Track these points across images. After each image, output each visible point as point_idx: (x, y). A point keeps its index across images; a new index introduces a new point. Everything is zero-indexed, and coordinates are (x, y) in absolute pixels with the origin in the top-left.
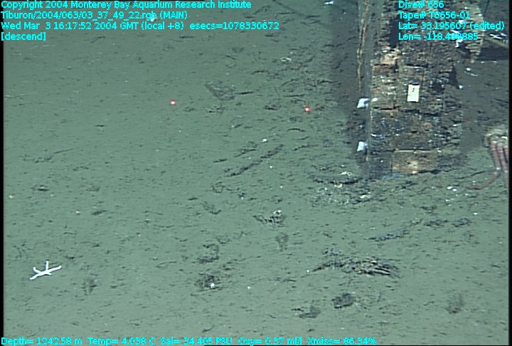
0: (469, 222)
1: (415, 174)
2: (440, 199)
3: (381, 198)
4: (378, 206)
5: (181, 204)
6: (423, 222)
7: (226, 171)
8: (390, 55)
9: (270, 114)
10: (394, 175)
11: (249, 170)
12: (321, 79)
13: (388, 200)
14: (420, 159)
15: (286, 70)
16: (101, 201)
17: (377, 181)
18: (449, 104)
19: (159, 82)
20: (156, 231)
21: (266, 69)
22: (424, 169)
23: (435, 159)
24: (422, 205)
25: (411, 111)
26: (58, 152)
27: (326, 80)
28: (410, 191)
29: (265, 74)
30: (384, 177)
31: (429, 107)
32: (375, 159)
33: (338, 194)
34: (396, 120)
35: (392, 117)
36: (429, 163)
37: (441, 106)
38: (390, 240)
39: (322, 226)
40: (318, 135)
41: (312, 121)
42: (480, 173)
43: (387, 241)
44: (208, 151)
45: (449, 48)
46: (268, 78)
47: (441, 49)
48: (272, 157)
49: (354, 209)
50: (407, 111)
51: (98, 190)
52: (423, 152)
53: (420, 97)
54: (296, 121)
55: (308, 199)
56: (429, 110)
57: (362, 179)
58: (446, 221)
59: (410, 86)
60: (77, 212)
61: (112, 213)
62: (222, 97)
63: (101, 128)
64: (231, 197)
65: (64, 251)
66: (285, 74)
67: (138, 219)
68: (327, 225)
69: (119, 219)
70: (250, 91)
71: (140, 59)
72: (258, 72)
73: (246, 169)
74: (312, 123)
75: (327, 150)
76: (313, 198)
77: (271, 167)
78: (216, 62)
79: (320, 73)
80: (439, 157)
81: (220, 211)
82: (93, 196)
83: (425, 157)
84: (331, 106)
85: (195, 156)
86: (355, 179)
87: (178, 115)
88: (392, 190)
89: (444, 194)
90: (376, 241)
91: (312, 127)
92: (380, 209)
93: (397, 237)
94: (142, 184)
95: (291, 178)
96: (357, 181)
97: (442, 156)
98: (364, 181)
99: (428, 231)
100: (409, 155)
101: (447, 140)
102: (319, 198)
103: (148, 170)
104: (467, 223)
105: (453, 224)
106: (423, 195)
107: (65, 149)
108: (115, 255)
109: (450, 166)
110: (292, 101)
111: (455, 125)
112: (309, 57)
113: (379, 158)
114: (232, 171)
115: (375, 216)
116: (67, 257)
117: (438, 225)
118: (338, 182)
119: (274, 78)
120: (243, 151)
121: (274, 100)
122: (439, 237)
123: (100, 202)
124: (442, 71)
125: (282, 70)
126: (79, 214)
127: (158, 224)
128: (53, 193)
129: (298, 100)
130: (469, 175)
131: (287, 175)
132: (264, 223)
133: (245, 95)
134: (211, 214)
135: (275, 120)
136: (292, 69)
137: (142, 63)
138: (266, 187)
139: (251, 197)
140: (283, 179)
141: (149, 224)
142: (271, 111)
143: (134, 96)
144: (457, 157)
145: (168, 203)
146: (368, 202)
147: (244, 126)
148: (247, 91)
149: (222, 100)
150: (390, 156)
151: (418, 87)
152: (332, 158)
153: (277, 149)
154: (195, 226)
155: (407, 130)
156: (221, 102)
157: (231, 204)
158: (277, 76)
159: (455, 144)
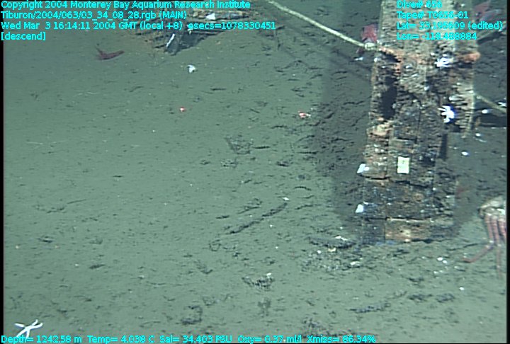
0: (452, 298)
1: (408, 243)
2: (428, 271)
3: (370, 266)
4: (367, 274)
5: (177, 261)
6: (408, 294)
7: (226, 229)
8: (383, 126)
9: (281, 171)
10: (388, 242)
11: (249, 228)
12: (336, 137)
13: (378, 268)
14: (413, 228)
15: (304, 125)
16: (101, 253)
17: (371, 247)
18: (443, 175)
19: (184, 133)
20: (147, 288)
21: (285, 125)
22: (417, 237)
23: (428, 229)
24: (409, 276)
25: (402, 182)
26: (71, 203)
27: (340, 137)
28: (400, 260)
29: (283, 129)
30: (378, 243)
31: (420, 179)
32: (369, 225)
33: (328, 259)
34: (388, 190)
35: (383, 187)
36: (422, 232)
37: (431, 178)
38: (370, 313)
39: (307, 293)
40: (323, 194)
41: (319, 179)
42: (473, 245)
43: (367, 313)
44: (213, 206)
45: (438, 123)
46: (287, 133)
47: (429, 124)
48: (274, 215)
49: (343, 275)
50: (397, 182)
51: (100, 243)
52: (416, 221)
53: (411, 169)
54: (304, 178)
55: (300, 263)
56: (420, 182)
57: (355, 244)
58: (430, 295)
59: (400, 158)
60: (76, 265)
61: (109, 267)
62: (239, 151)
63: (118, 179)
64: (225, 256)
65: (58, 304)
66: (303, 130)
67: (132, 275)
68: (312, 292)
69: (114, 274)
70: (266, 146)
71: (171, 110)
72: (278, 127)
73: (247, 226)
74: (319, 182)
75: (329, 211)
76: (304, 262)
77: (271, 226)
78: (240, 115)
79: (336, 131)
80: (431, 227)
81: (211, 271)
82: (94, 249)
83: (418, 226)
84: (340, 165)
85: (201, 211)
86: (349, 244)
87: (193, 167)
88: (384, 258)
89: (434, 265)
90: (357, 313)
91: (318, 186)
92: (368, 277)
93: (378, 309)
94: (143, 238)
95: (288, 238)
96: (351, 246)
97: (435, 226)
98: (357, 246)
99: (409, 306)
100: (402, 223)
101: (440, 211)
102: (310, 262)
103: (151, 224)
104: (450, 299)
105: (437, 299)
106: (413, 265)
107: (79, 199)
108: (105, 311)
109: (442, 236)
110: (304, 159)
111: (448, 197)
112: (328, 114)
113: (372, 225)
114: (231, 229)
115: (361, 285)
116: (59, 311)
117: (420, 299)
118: (332, 245)
119: (292, 133)
120: (247, 208)
121: (287, 156)
122: (420, 313)
123: (100, 256)
124: (430, 145)
125: (301, 126)
126: (77, 267)
127: (151, 281)
128: (57, 245)
129: (310, 157)
130: (461, 247)
131: (284, 235)
132: (251, 286)
133: (261, 150)
134: (201, 273)
135: (284, 177)
136: (311, 125)
137: (172, 113)
138: (262, 247)
139: (245, 257)
140: (281, 239)
141: (142, 281)
142: (282, 167)
143: (157, 147)
144: (450, 228)
145: (165, 260)
146: (358, 269)
147: (253, 182)
148: (263, 146)
149: (238, 154)
150: (383, 224)
151: (408, 159)
152: (332, 219)
153: (280, 207)
154: (185, 285)
155: (399, 200)
156: (236, 155)
157: (224, 264)
158: (294, 132)
159: (448, 215)
